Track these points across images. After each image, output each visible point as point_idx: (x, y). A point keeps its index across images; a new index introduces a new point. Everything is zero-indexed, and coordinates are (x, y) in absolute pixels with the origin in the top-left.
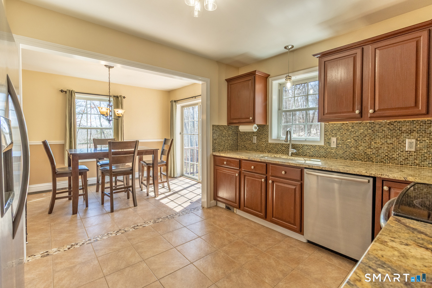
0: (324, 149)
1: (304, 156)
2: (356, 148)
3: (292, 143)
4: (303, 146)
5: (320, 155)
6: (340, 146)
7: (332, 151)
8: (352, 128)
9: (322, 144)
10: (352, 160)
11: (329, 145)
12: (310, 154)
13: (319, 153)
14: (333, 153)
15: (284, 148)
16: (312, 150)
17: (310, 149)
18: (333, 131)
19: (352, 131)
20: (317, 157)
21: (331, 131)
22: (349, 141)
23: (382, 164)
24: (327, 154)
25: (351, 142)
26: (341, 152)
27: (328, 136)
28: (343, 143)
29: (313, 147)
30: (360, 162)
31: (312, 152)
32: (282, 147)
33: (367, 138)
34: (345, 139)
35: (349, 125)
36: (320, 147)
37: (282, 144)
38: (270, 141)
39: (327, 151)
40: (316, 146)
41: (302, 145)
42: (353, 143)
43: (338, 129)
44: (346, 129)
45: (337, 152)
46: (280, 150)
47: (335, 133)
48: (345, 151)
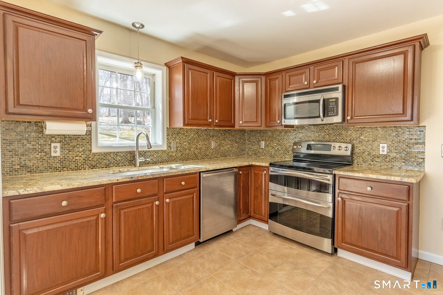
0: (166, 153)
1: (147, 164)
2: (190, 150)
3: (140, 149)
4: (145, 153)
5: (163, 160)
6: (179, 149)
7: (173, 154)
8: (187, 133)
9: (165, 148)
10: (187, 160)
11: (170, 149)
12: (153, 160)
13: (162, 158)
14: (174, 156)
15: (119, 158)
16: (155, 156)
17: (153, 155)
18: (173, 135)
19: (186, 135)
20: (160, 163)
21: (171, 135)
22: (185, 144)
23: (203, 160)
24: (169, 158)
25: (186, 145)
26: (180, 154)
27: (169, 140)
28: (181, 146)
29: (156, 152)
30: (192, 161)
31: (155, 158)
32: (116, 157)
33: (195, 141)
34: (182, 142)
35: (184, 130)
36: (163, 151)
37: (117, 153)
38: (94, 150)
39: (169, 156)
40: (159, 151)
41: (143, 151)
42: (187, 146)
43: (177, 134)
44: (183, 134)
45: (177, 155)
46: (114, 162)
47: (175, 137)
48: (183, 153)
